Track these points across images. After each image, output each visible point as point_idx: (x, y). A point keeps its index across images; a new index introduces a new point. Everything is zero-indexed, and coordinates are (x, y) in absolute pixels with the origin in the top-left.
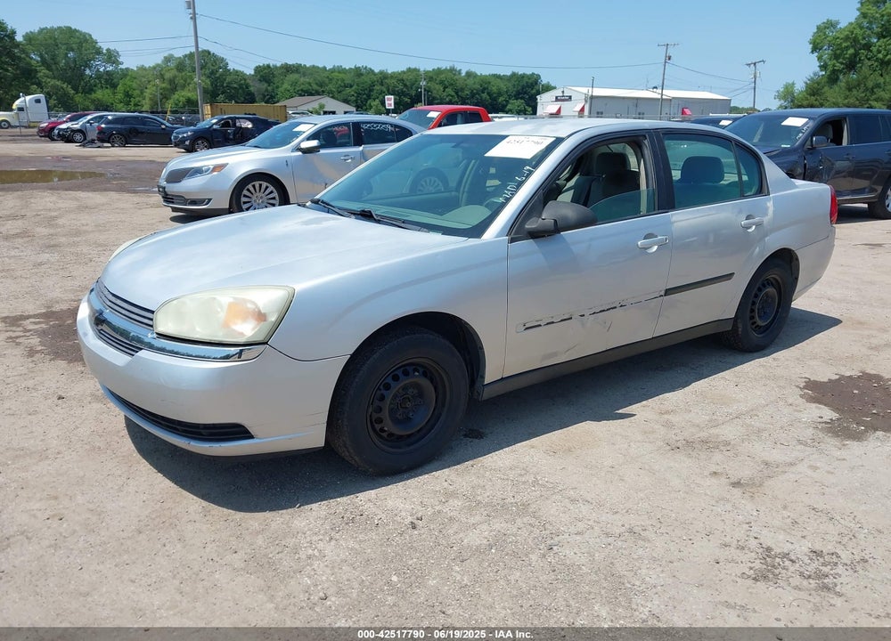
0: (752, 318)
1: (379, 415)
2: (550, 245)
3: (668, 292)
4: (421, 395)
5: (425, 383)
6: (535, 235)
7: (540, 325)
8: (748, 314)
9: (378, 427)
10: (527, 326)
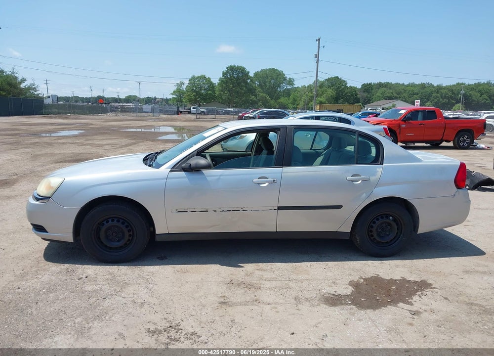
3: (280, 208)
10: (178, 210)
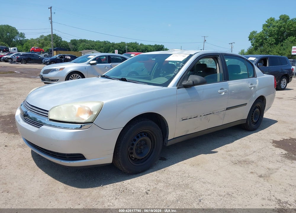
0: (252, 119)
1: (131, 151)
2: (191, 90)
3: (227, 109)
4: (146, 144)
5: (148, 139)
6: (186, 87)
7: (187, 119)
8: (251, 118)
9: (131, 155)
10: (183, 119)
